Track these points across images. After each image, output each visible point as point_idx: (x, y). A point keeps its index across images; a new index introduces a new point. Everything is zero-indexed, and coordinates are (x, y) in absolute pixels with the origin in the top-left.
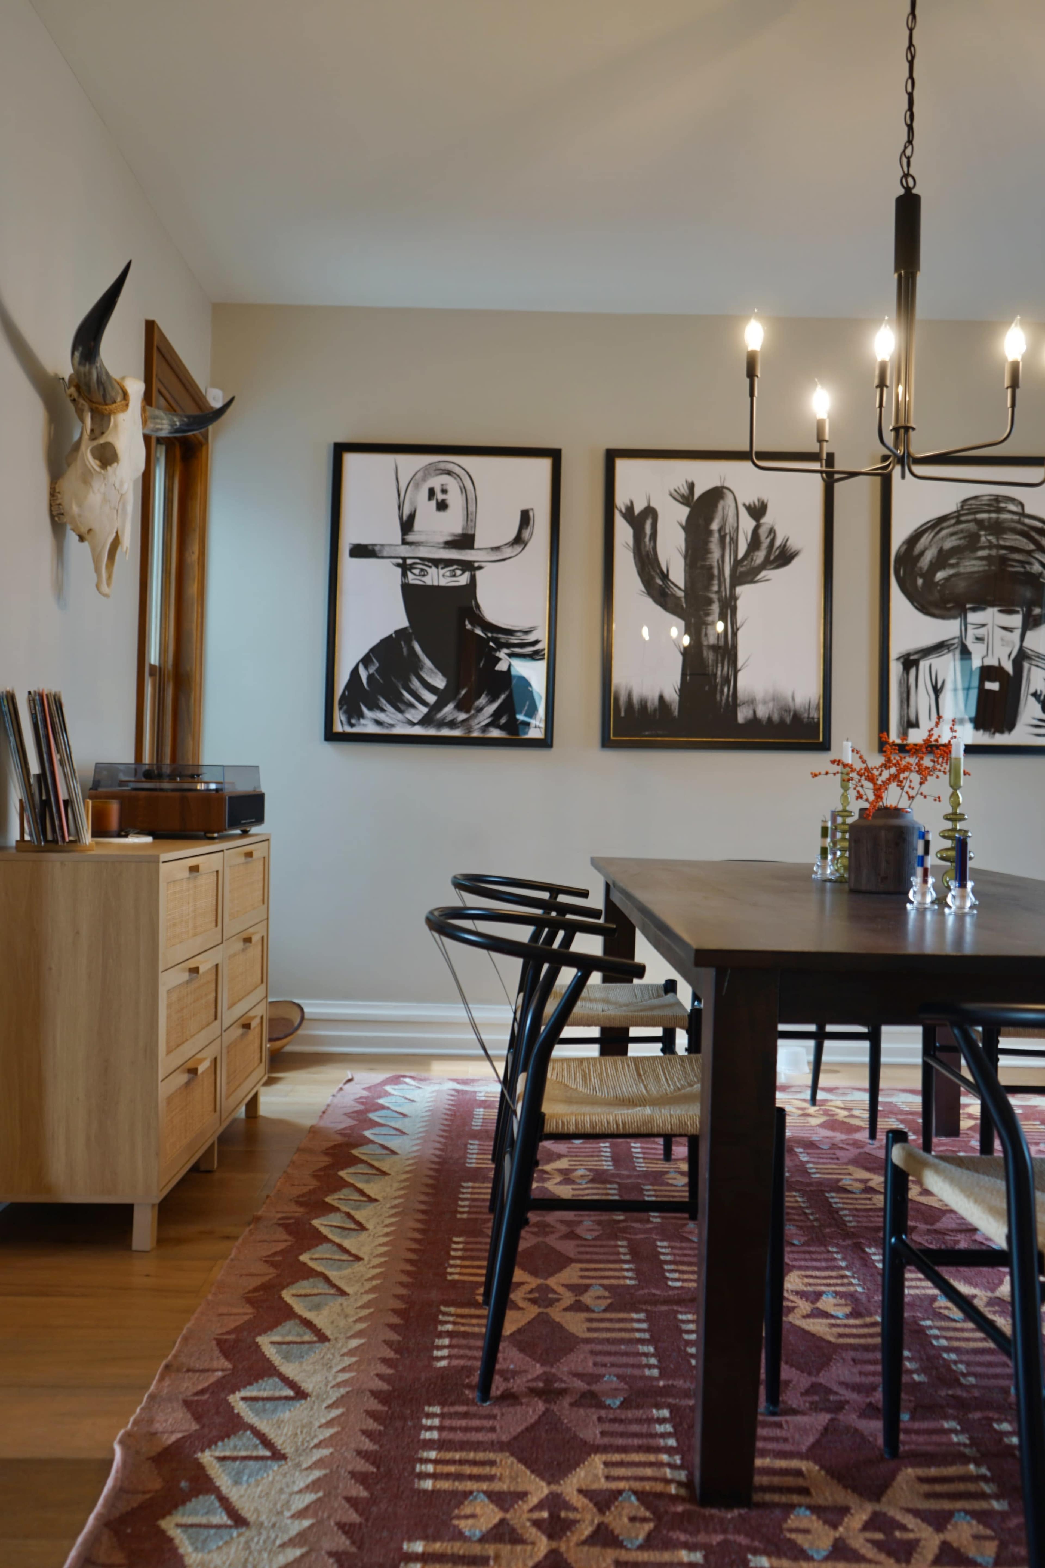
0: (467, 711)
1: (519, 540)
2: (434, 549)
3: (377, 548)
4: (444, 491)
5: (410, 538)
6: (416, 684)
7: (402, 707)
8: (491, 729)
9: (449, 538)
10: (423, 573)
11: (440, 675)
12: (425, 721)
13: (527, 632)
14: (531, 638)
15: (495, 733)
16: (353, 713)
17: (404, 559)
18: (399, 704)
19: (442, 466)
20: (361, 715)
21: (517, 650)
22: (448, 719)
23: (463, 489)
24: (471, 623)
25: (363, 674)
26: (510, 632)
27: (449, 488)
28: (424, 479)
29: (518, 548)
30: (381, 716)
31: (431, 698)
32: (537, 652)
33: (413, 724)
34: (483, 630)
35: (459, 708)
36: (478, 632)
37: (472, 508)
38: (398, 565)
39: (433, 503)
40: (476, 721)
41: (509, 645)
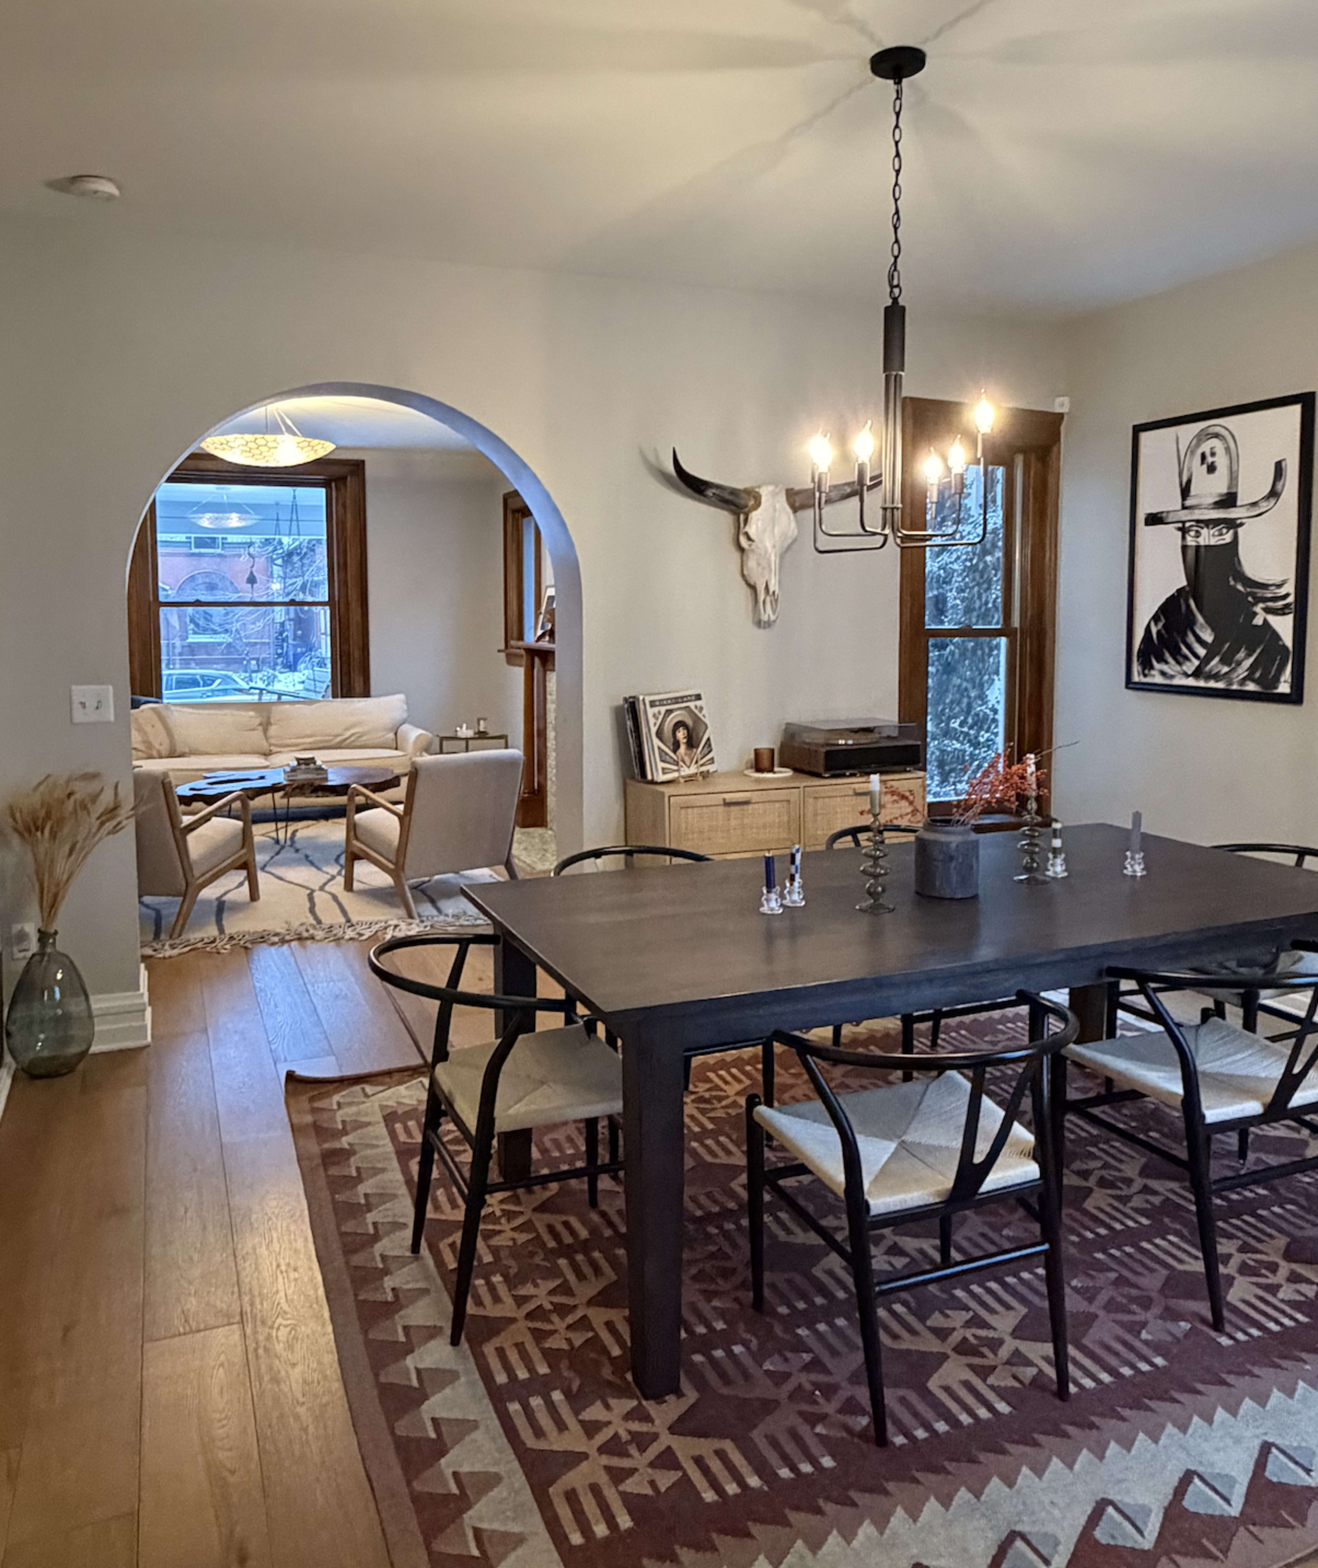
0: (1229, 665)
1: (1274, 494)
2: (1206, 511)
3: (1164, 515)
4: (1213, 454)
5: (1188, 503)
6: (1191, 638)
7: (1181, 659)
8: (1248, 682)
9: (1217, 499)
10: (1198, 535)
11: (1209, 631)
12: (1197, 674)
13: (1279, 586)
14: (1282, 591)
15: (1251, 687)
16: (1147, 666)
17: (1184, 522)
18: (1180, 658)
19: (1211, 430)
20: (1152, 667)
21: (1270, 604)
22: (1214, 672)
23: (1228, 450)
24: (1234, 580)
25: (1154, 630)
26: (1265, 586)
27: (1216, 450)
28: (1198, 445)
29: (1273, 501)
30: (1165, 668)
31: (1202, 652)
32: (1287, 606)
33: (1187, 676)
34: (1244, 585)
35: (1223, 661)
36: (1240, 587)
37: (1235, 468)
38: (1179, 529)
39: (1205, 466)
40: (1235, 675)
41: (1265, 600)
